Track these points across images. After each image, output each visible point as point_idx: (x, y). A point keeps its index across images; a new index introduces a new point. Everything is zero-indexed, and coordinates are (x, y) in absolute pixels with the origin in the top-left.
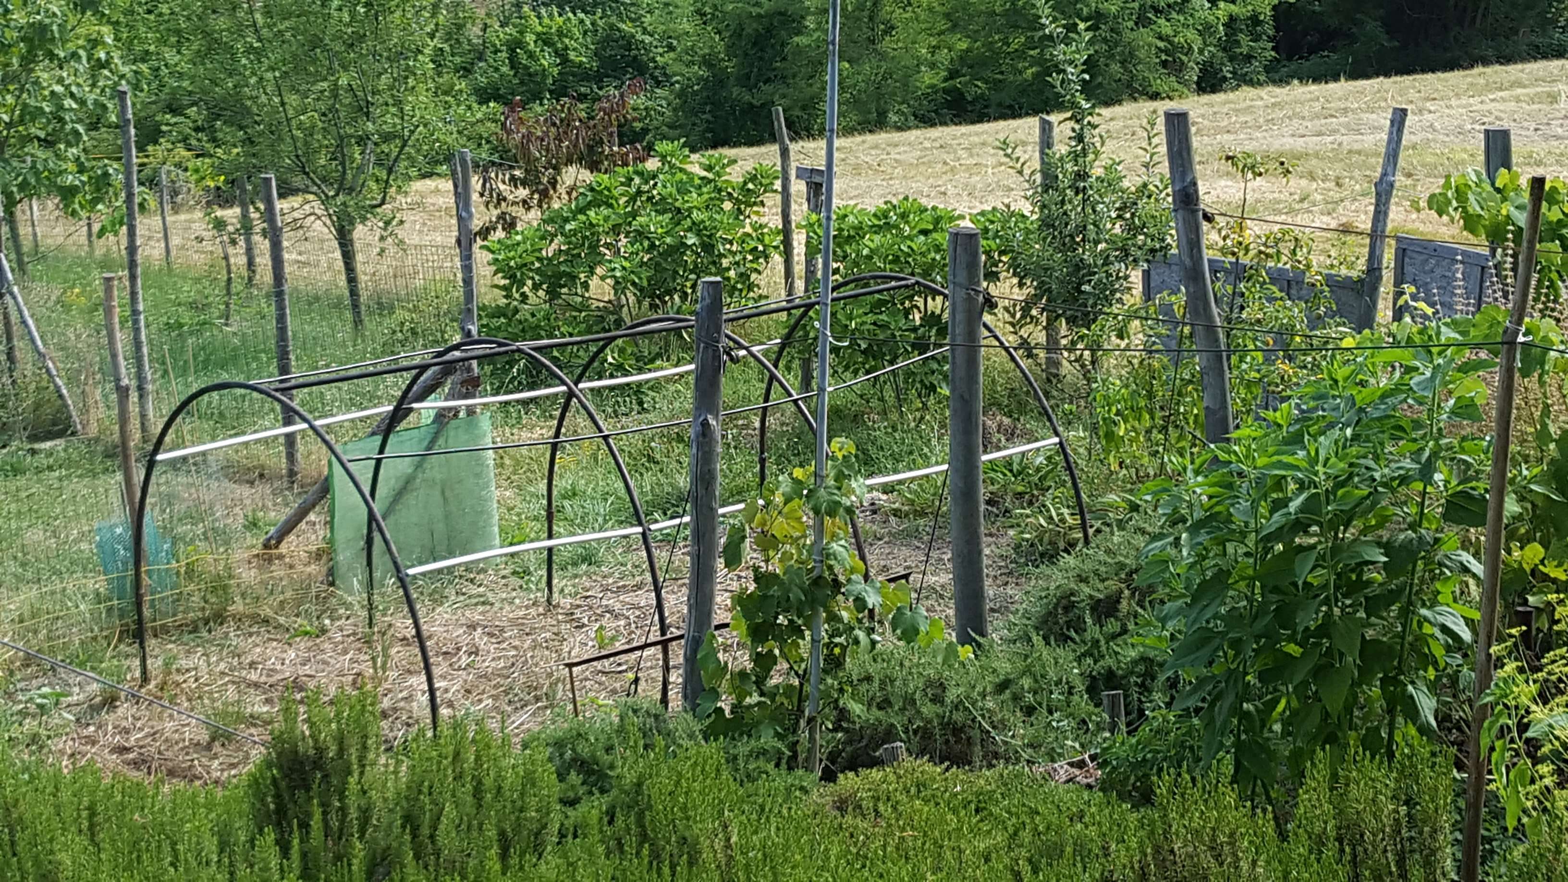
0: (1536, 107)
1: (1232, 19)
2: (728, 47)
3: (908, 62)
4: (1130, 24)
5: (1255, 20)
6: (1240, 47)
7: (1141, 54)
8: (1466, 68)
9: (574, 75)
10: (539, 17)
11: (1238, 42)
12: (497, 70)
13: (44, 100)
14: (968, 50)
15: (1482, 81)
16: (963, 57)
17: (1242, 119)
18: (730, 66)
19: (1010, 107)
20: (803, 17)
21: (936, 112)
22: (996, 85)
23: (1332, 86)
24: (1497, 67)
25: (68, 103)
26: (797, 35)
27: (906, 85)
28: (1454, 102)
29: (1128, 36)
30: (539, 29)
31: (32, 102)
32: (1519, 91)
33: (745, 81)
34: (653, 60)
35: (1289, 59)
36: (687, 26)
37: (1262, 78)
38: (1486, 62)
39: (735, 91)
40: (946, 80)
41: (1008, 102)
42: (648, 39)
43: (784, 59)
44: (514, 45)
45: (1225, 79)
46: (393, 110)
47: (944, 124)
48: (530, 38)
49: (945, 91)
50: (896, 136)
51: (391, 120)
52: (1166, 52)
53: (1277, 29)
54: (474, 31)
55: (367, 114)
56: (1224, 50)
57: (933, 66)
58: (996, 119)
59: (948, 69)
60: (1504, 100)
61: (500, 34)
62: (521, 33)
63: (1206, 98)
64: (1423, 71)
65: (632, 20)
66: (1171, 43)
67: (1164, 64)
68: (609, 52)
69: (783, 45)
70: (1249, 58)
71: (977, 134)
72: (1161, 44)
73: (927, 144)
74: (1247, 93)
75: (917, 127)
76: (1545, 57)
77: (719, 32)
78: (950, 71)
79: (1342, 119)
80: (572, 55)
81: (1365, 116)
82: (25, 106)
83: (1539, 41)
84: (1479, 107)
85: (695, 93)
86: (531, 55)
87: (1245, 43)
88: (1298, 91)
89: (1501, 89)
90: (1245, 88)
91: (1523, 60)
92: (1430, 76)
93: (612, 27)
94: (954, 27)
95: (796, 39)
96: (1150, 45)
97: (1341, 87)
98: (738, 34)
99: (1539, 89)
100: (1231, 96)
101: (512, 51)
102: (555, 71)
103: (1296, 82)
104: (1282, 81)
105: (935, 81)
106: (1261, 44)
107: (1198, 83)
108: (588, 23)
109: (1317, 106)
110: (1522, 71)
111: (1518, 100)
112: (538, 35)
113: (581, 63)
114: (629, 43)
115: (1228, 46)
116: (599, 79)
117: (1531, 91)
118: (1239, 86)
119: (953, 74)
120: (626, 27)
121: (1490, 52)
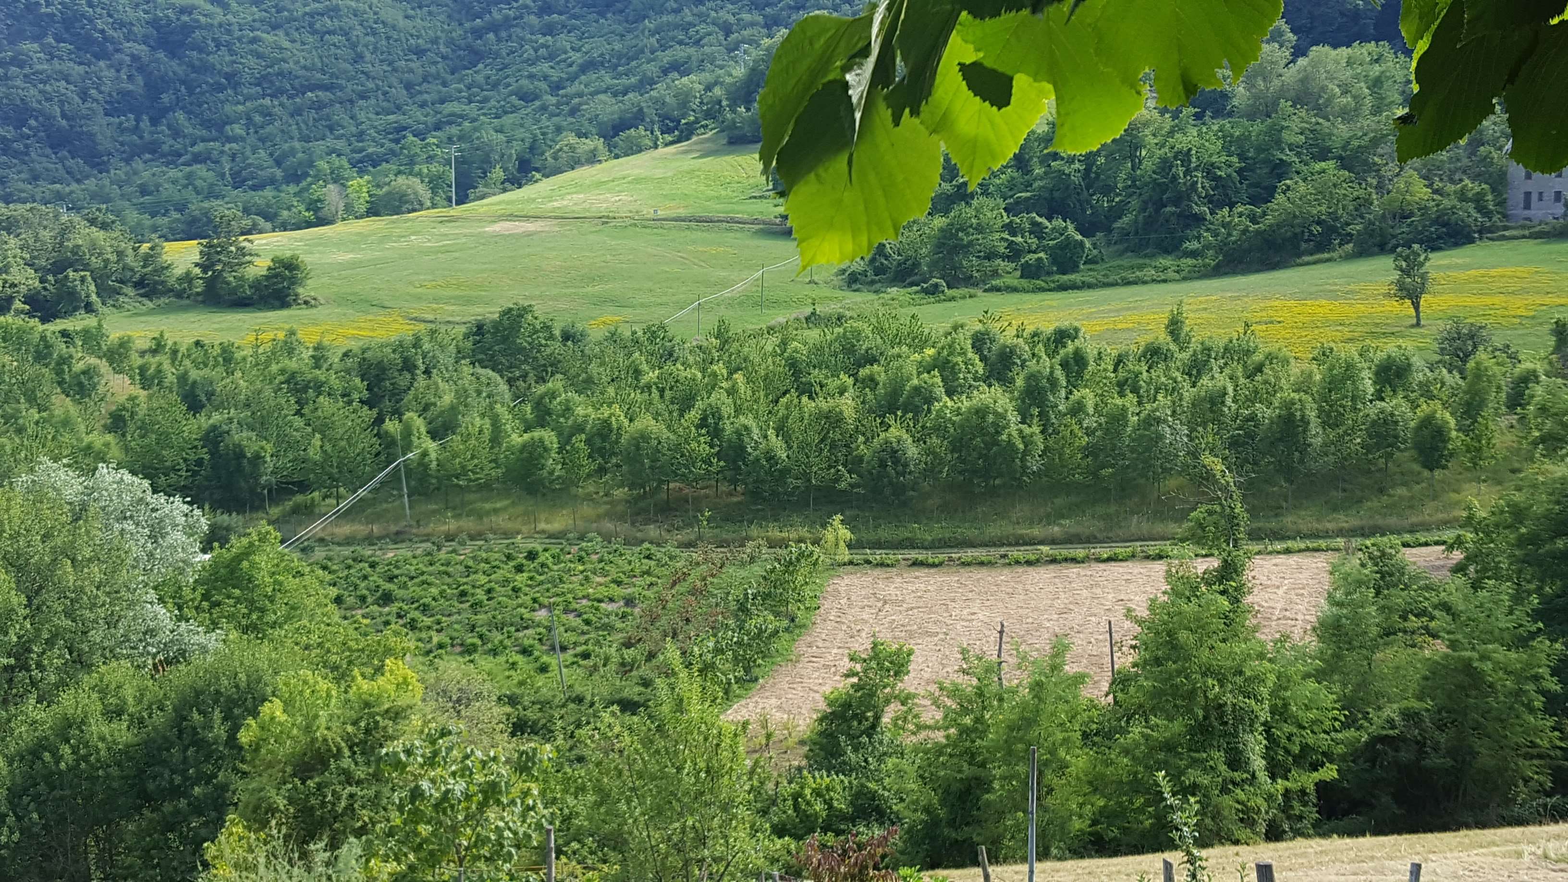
0: (1507, 860)
1: (1287, 793)
2: (940, 800)
3: (1066, 814)
4: (1217, 792)
5: (1303, 792)
6: (1293, 809)
7: (1226, 813)
8: (1454, 831)
9: (837, 817)
10: (814, 777)
11: (1292, 807)
12: (785, 812)
13: (491, 831)
14: (1105, 806)
15: (1467, 841)
16: (1102, 811)
17: (1300, 861)
18: (942, 813)
19: (1135, 846)
20: (991, 782)
21: (1084, 848)
22: (1125, 831)
23: (1361, 840)
24: (1478, 831)
25: (507, 834)
26: (988, 793)
27: (1063, 828)
28: (1448, 855)
29: (1215, 800)
30: (814, 786)
31: (484, 833)
32: (1495, 849)
33: (952, 823)
34: (890, 808)
35: (1329, 819)
36: (914, 786)
37: (1311, 832)
38: (1468, 827)
39: (946, 831)
40: (1090, 826)
41: (1134, 842)
42: (886, 794)
43: (979, 809)
44: (796, 796)
45: (1285, 832)
46: (722, 841)
47: (1090, 856)
48: (807, 792)
49: (1090, 834)
50: (1058, 865)
51: (720, 849)
52: (1243, 812)
53: (1319, 799)
54: (770, 786)
55: (704, 844)
56: (1283, 811)
57: (1080, 816)
58: (1126, 854)
59: (1090, 819)
60: (1484, 855)
61: (787, 789)
62: (802, 788)
63: (1272, 845)
64: (1425, 831)
65: (877, 781)
66: (1245, 806)
67: (1242, 820)
68: (860, 802)
69: (978, 800)
70: (1300, 818)
71: (1115, 865)
72: (1240, 807)
73: (1079, 871)
74: (1300, 843)
75: (1071, 858)
76: (1510, 824)
77: (934, 790)
78: (1093, 821)
79: (1371, 864)
80: (835, 804)
81: (1387, 863)
82: (478, 835)
83: (1505, 813)
84: (1466, 859)
85: (918, 831)
86: (808, 803)
87: (1297, 808)
88: (1337, 843)
89: (1481, 847)
90: (1299, 839)
91: (1494, 826)
92: (1429, 836)
93: (863, 786)
94: (1096, 790)
95: (987, 796)
96: (1231, 807)
97: (1367, 841)
98: (947, 792)
99: (1508, 848)
100: (1291, 844)
101: (795, 800)
102: (824, 814)
103: (1335, 836)
104: (1325, 835)
105: (1082, 827)
106: (1308, 808)
107: (1266, 835)
108: (846, 782)
109: (1352, 854)
110: (1495, 835)
111: (1494, 855)
112: (814, 790)
113: (841, 809)
114: (874, 797)
115: (1285, 809)
116: (853, 819)
117: (1503, 849)
118: (1294, 837)
119: (1094, 823)
120: (872, 785)
121: (1470, 820)
